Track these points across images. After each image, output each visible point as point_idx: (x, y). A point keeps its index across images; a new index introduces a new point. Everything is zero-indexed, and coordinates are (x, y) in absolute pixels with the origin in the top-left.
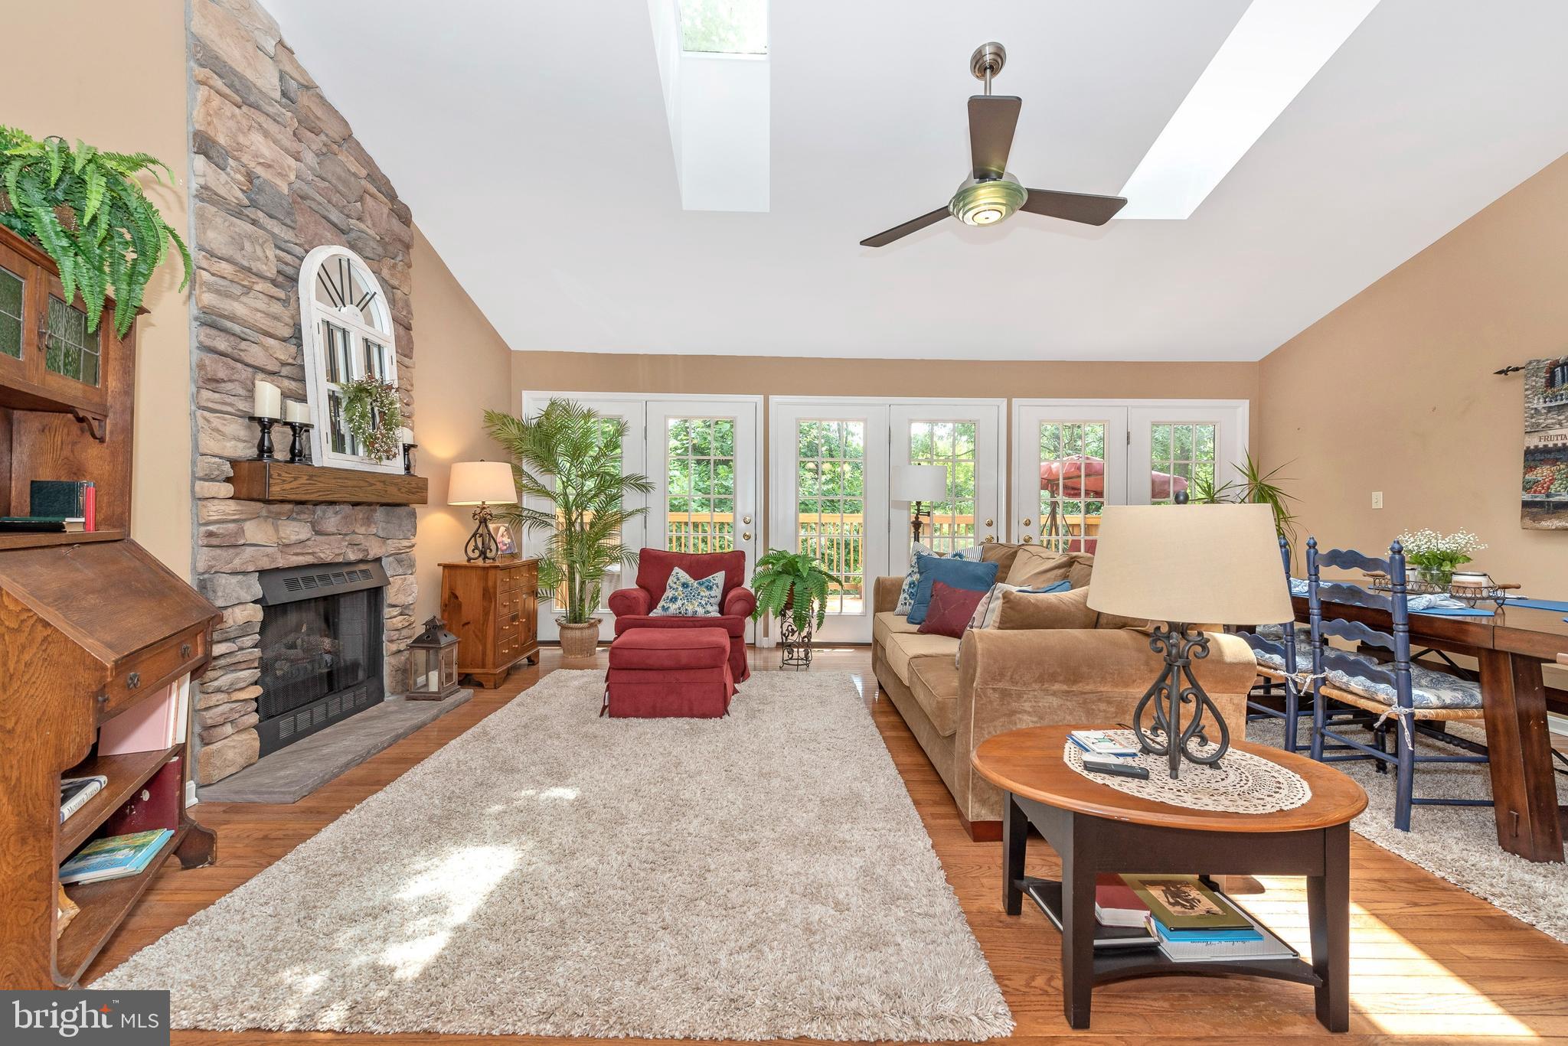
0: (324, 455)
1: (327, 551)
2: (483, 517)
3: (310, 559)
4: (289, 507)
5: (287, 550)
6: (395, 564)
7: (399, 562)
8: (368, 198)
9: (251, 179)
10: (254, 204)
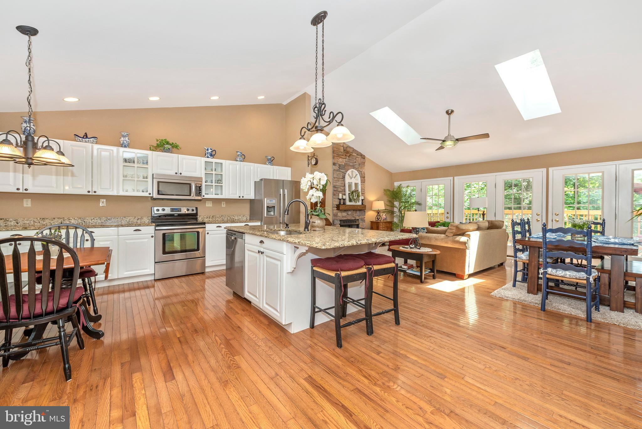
0: (348, 203)
1: (349, 217)
2: (378, 212)
3: (347, 219)
4: (344, 211)
5: (343, 217)
7: (362, 220)
8: (357, 158)
9: (340, 165)
10: (340, 169)
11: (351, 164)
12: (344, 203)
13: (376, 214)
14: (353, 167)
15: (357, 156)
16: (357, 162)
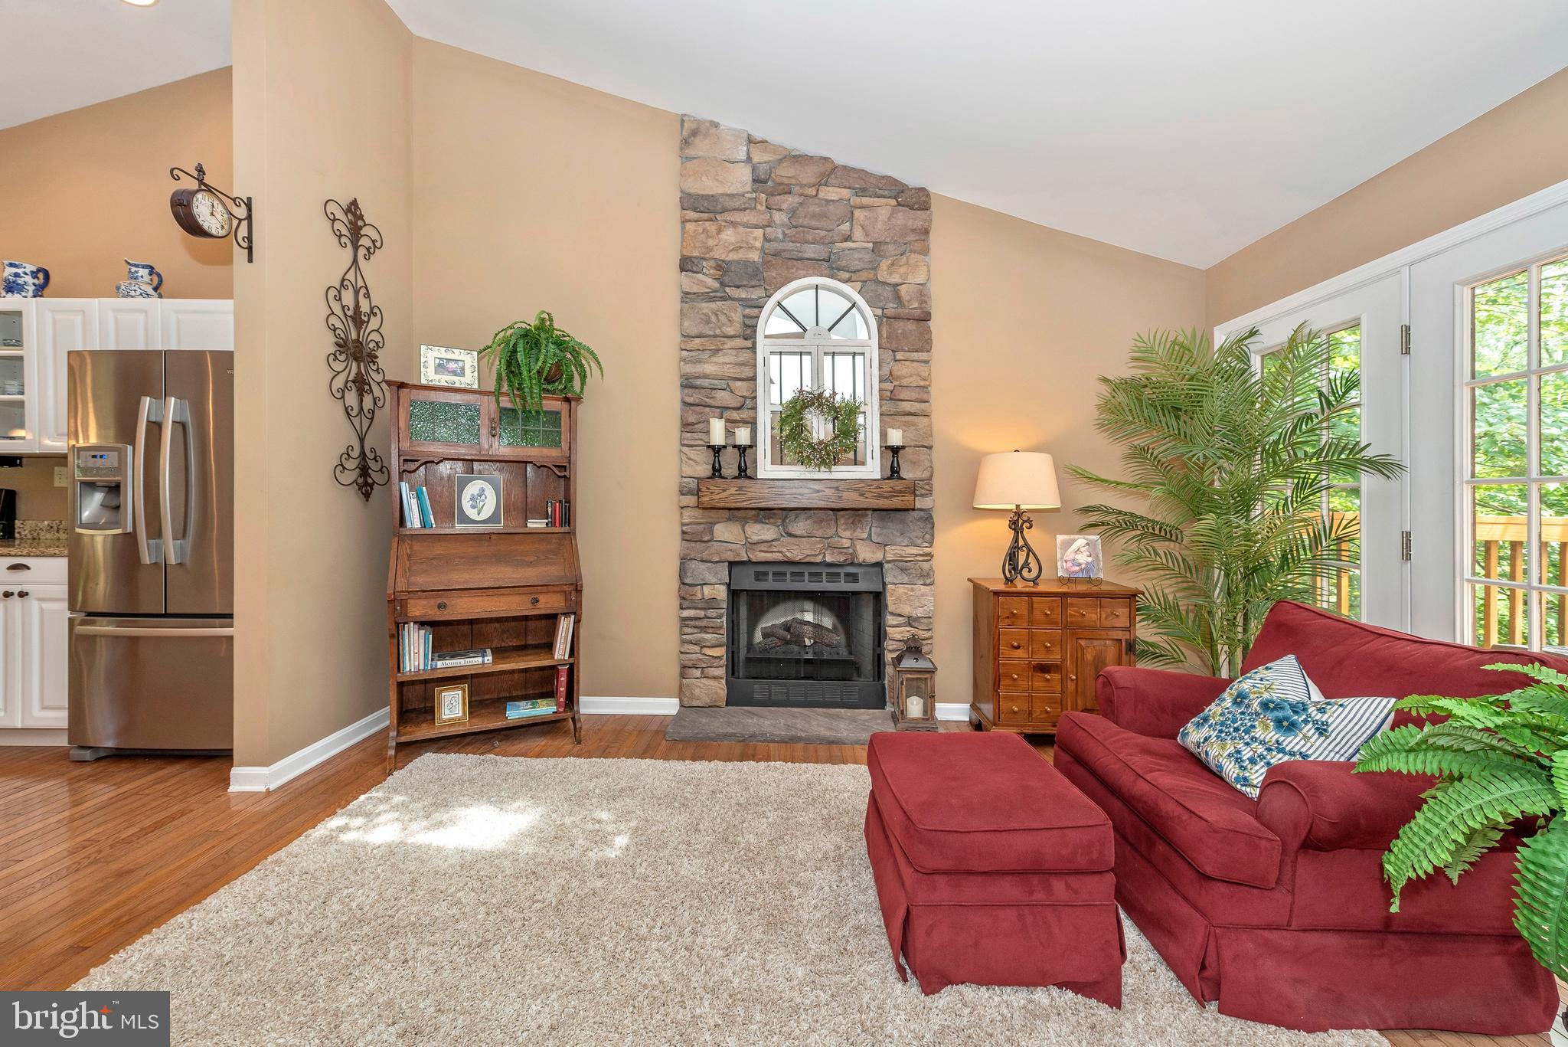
0: (766, 468)
1: (796, 552)
2: (1019, 521)
3: (778, 557)
4: (754, 512)
5: (754, 547)
6: (897, 572)
7: (903, 570)
8: (857, 213)
9: (722, 267)
10: (723, 285)
11: (811, 251)
12: (745, 472)
13: (1001, 533)
14: (831, 266)
15: (856, 200)
16: (858, 234)
